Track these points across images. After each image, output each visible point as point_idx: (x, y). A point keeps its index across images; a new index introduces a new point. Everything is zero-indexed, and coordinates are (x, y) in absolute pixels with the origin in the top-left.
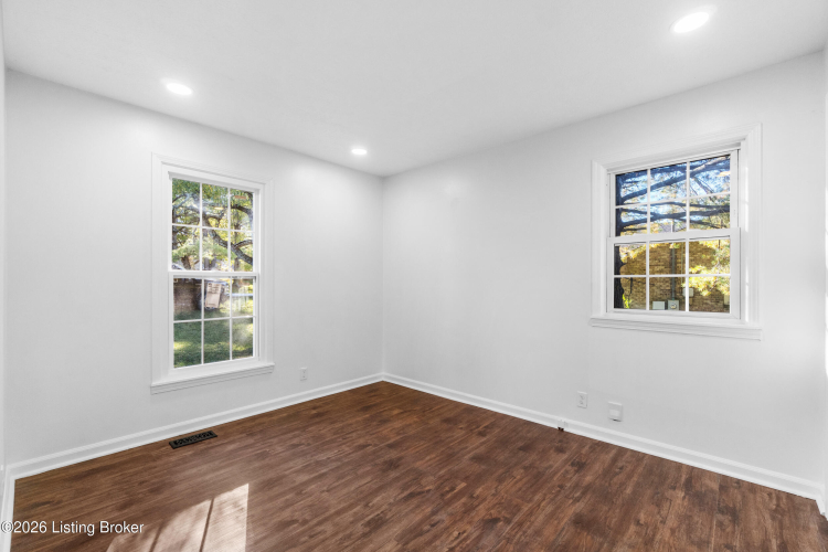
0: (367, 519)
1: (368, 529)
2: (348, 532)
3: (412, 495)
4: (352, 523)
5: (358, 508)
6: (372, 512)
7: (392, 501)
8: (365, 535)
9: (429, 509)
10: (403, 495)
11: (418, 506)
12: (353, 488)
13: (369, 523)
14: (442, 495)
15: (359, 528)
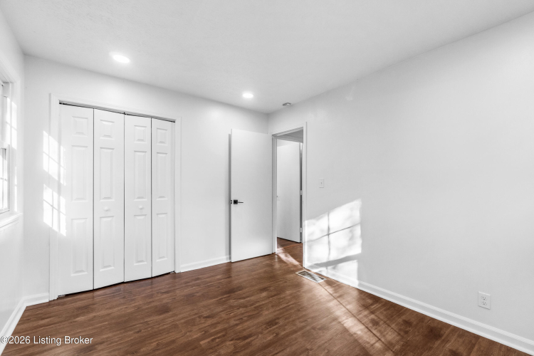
0: (277, 326)
1: (277, 321)
2: (287, 321)
3: (245, 338)
4: (286, 325)
5: (283, 333)
6: (274, 329)
7: (260, 336)
8: (278, 318)
9: (238, 327)
10: (251, 339)
11: (244, 330)
12: (288, 350)
13: (276, 324)
14: (224, 336)
15: (281, 322)
